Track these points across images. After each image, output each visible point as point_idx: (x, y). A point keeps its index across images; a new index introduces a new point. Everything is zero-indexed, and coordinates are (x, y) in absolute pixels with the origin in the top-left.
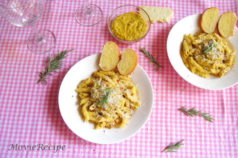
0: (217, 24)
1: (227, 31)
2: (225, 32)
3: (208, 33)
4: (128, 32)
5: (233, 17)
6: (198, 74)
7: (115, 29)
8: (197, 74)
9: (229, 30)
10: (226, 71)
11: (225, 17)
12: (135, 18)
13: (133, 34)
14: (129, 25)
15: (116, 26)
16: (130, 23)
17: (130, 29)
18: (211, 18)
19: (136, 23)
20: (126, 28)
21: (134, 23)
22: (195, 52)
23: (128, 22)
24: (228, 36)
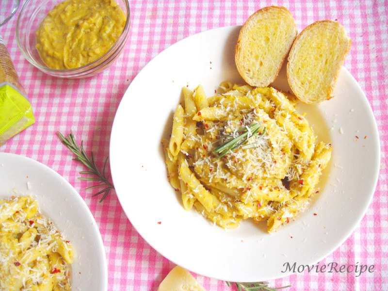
0: (285, 61)
1: (314, 82)
2: (306, 86)
3: (257, 85)
4: (73, 47)
5: (338, 41)
6: (203, 213)
7: (42, 40)
8: (201, 213)
9: (320, 80)
10: (291, 216)
11: (312, 38)
12: (97, 5)
13: (84, 50)
14: (78, 26)
15: (44, 34)
16: (81, 22)
17: (80, 36)
18: (268, 39)
19: (97, 19)
20: (69, 35)
21: (92, 20)
22: (197, 146)
23: (76, 19)
24: (317, 98)
